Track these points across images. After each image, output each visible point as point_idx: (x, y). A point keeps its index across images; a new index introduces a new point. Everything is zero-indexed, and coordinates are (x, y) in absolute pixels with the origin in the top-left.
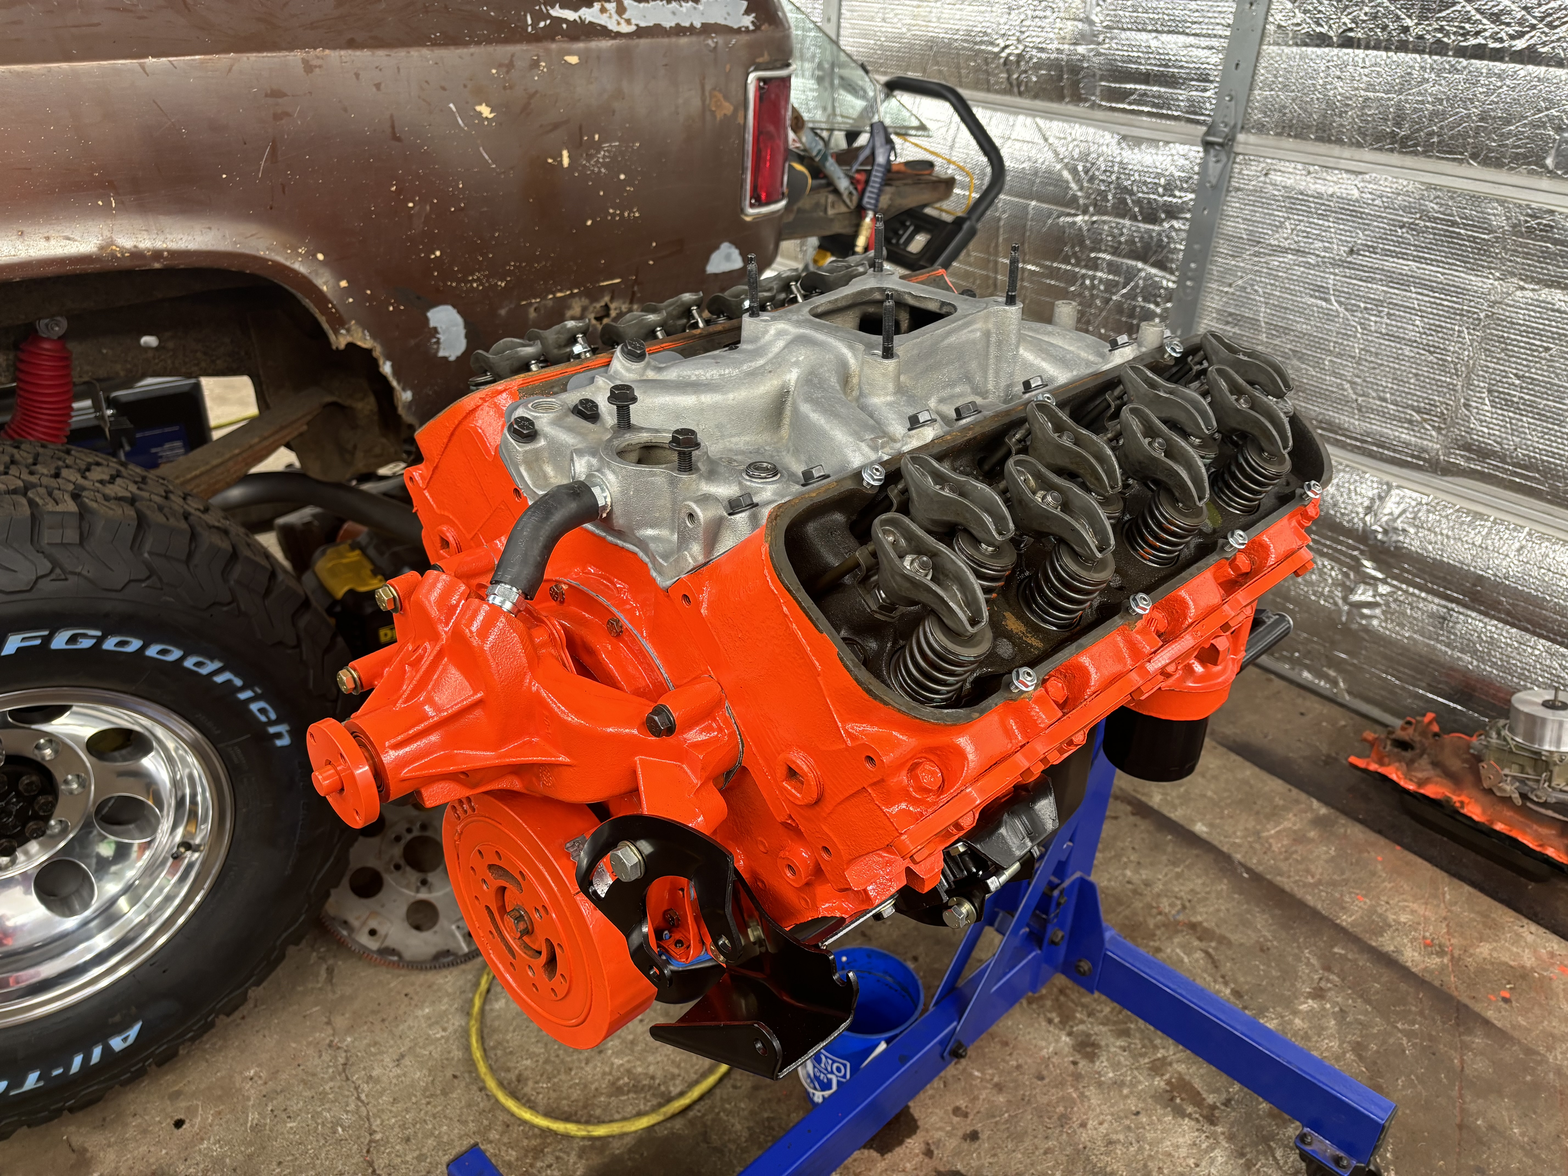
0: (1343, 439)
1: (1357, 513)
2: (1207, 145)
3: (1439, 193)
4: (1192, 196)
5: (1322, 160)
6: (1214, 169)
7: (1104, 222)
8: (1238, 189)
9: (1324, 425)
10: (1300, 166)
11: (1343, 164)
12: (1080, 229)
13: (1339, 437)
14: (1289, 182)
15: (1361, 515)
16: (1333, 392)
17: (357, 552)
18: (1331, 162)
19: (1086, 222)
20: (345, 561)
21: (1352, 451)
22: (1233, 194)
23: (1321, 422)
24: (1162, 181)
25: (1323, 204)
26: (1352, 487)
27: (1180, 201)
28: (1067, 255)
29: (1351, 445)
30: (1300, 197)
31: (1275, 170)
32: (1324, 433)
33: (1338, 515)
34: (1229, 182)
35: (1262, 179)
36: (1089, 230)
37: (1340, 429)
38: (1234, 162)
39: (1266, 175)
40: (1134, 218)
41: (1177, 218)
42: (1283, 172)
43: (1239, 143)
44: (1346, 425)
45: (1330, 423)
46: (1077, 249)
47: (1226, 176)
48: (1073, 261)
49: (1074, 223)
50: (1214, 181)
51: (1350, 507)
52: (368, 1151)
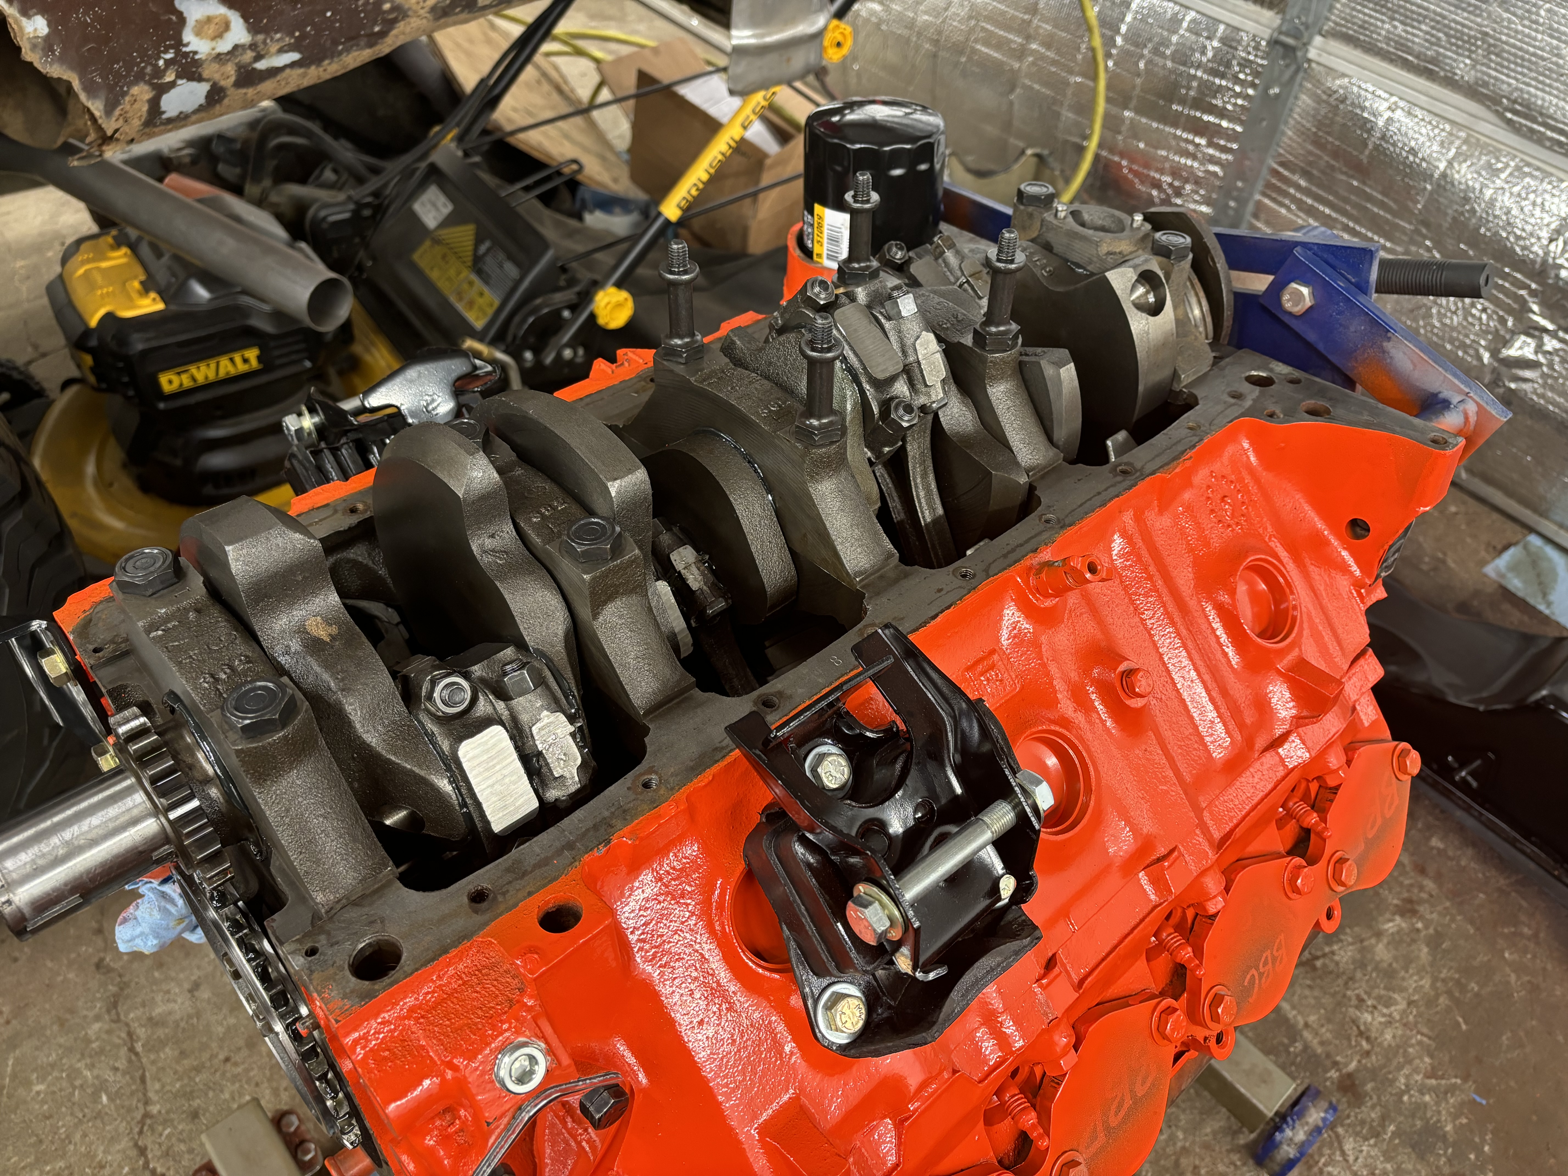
0: (1542, 129)
1: (1539, 238)
9: (1518, 107)
13: (1535, 126)
15: (1545, 242)
16: (1543, 59)
17: (124, 250)
20: (104, 264)
21: (1550, 149)
23: (1515, 102)
26: (1539, 201)
29: (1551, 139)
32: (1515, 118)
33: (1512, 239)
37: (1541, 114)
44: (1551, 111)
45: (1527, 105)
51: (1529, 228)
52: (141, 1132)
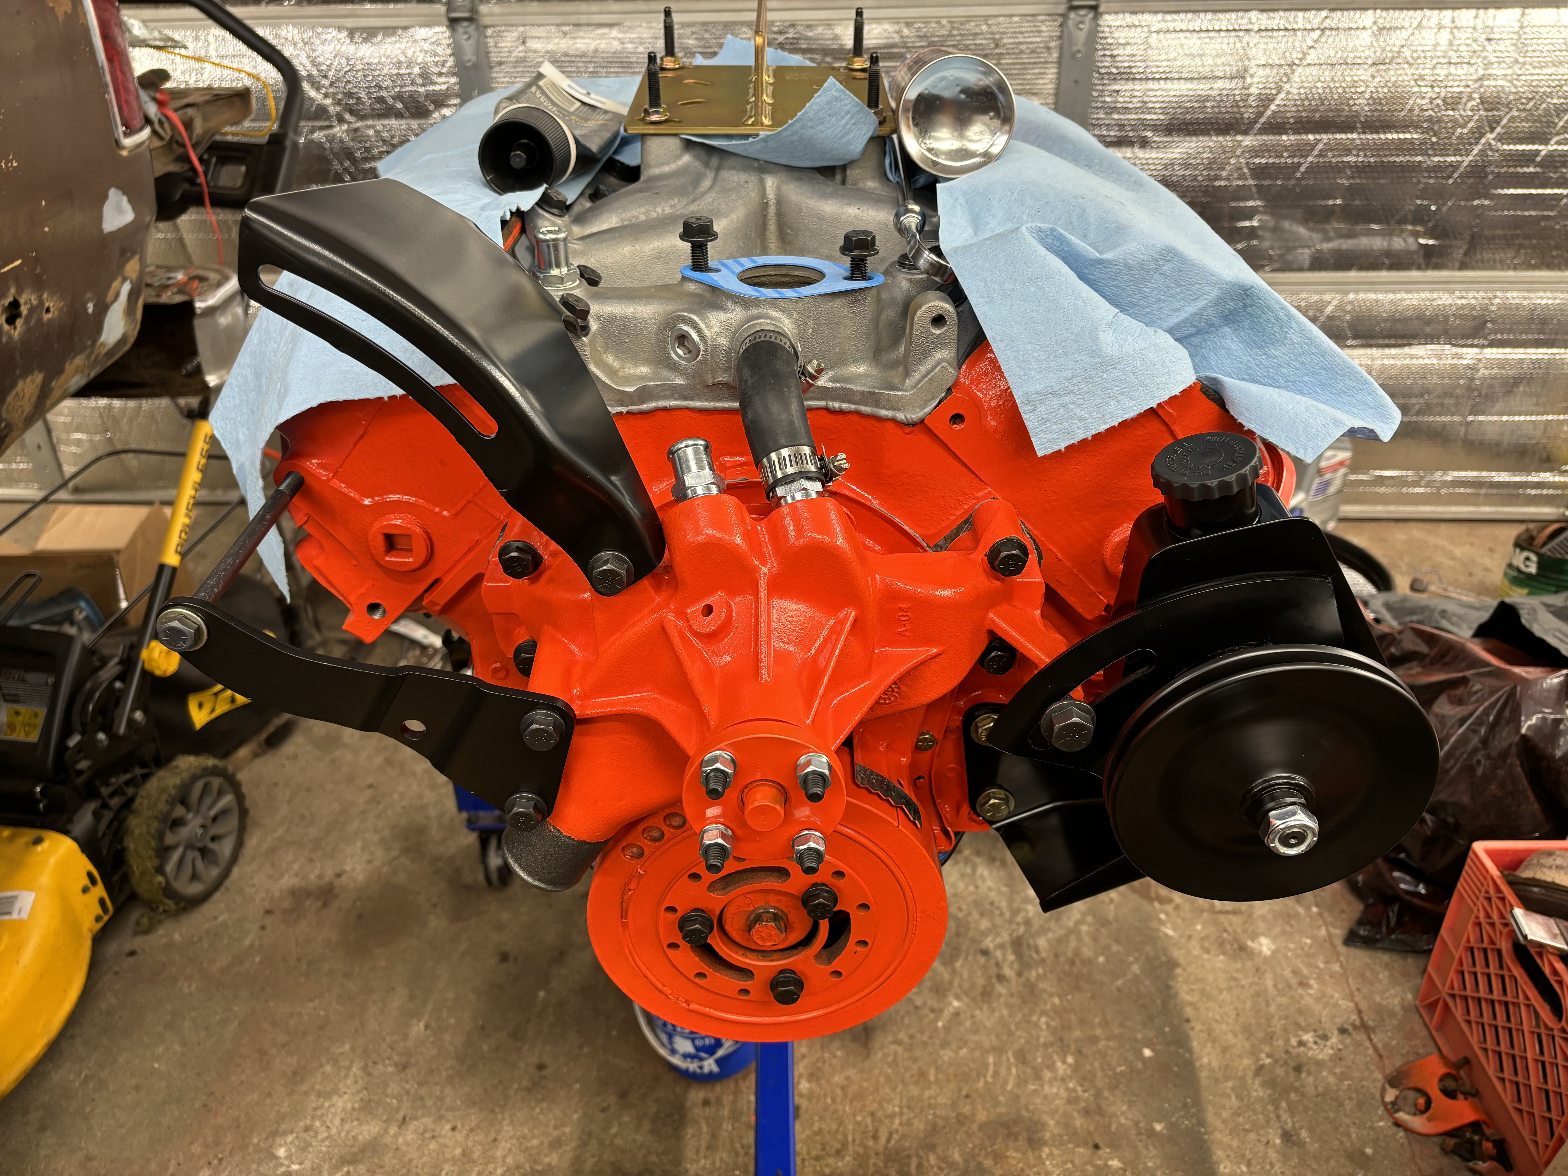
2: (453, 22)
3: (694, 29)
4: (454, 80)
5: (574, 19)
6: (468, 47)
7: (369, 127)
8: (500, 63)
10: (553, 28)
11: (596, 19)
12: (341, 141)
14: (550, 47)
18: (583, 19)
19: (346, 131)
22: (496, 69)
24: (416, 70)
25: (590, 62)
27: (444, 87)
28: (337, 173)
30: (567, 59)
31: (532, 37)
34: (488, 58)
35: (521, 48)
36: (353, 140)
38: (486, 37)
39: (524, 43)
40: (399, 115)
41: (448, 106)
42: (539, 38)
43: (484, 16)
46: (347, 164)
47: (482, 52)
48: (347, 178)
49: (334, 136)
50: (474, 58)
